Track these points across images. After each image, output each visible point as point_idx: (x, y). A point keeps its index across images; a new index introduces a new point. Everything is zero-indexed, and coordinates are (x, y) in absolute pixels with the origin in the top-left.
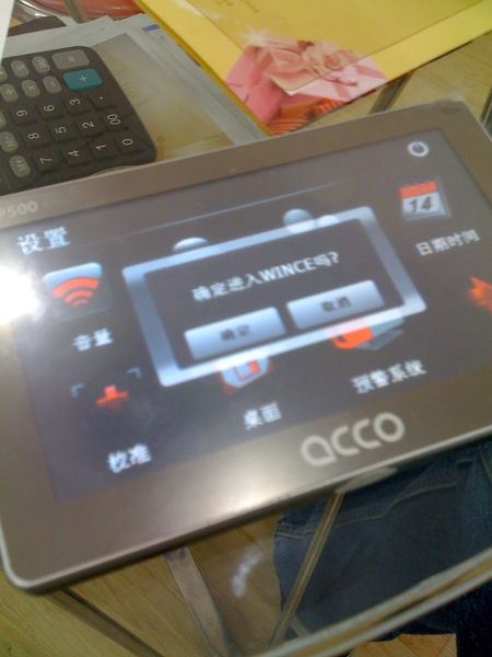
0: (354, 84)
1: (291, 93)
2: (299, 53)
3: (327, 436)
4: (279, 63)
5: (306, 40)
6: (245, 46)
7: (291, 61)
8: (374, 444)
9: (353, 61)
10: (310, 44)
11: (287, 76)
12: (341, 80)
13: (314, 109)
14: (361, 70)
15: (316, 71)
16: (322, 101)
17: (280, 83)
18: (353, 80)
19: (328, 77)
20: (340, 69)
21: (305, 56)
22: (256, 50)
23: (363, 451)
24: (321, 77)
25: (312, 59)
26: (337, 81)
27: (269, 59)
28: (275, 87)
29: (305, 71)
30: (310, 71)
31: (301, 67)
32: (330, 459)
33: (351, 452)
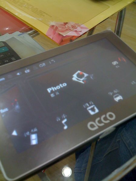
0: (81, 31)
1: (64, 35)
2: (65, 26)
3: (94, 121)
8: (108, 122)
9: (79, 26)
10: (67, 23)
12: (77, 31)
13: (71, 39)
14: (82, 28)
16: (73, 36)
19: (73, 30)
20: (76, 28)
22: (53, 26)
23: (105, 124)
25: (68, 27)
27: (57, 28)
28: (60, 34)
30: (68, 30)
31: (66, 29)
32: (96, 128)
33: (102, 125)
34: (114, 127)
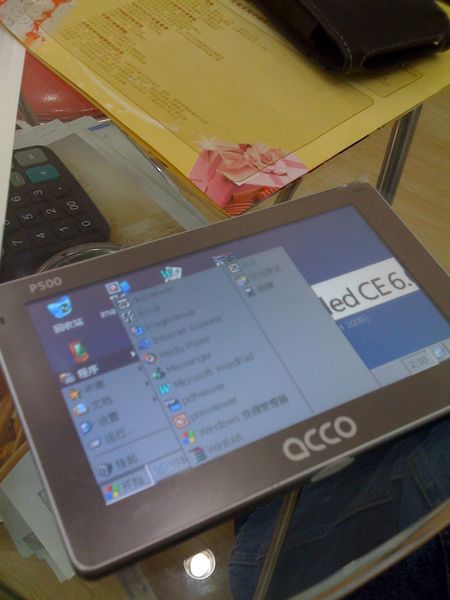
1: (239, 184)
2: (242, 154)
3: (302, 438)
4: (228, 162)
5: (246, 143)
6: (200, 151)
7: (235, 160)
8: (336, 441)
9: (282, 157)
10: (249, 146)
11: (234, 171)
13: (257, 195)
14: (289, 164)
15: (255, 166)
16: (263, 188)
17: (230, 177)
18: (284, 171)
19: (265, 170)
20: (273, 164)
21: (246, 155)
22: (209, 153)
23: (328, 446)
24: (260, 171)
25: (252, 158)
26: (272, 173)
27: (219, 159)
28: (226, 180)
29: (247, 167)
30: (251, 167)
31: (244, 164)
32: (306, 454)
33: (320, 448)
34: (351, 456)
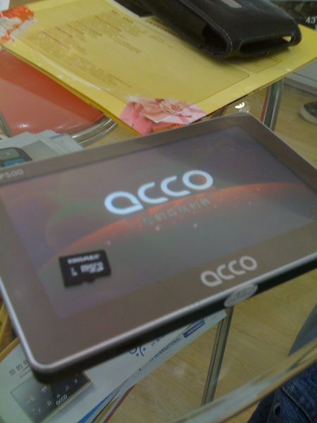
0: (190, 116)
1: (157, 122)
2: (157, 104)
4: (147, 109)
5: (160, 98)
6: (127, 102)
8: (242, 273)
9: (187, 106)
10: (162, 100)
11: (152, 114)
12: (183, 115)
14: (191, 110)
15: (167, 111)
16: (174, 124)
17: (149, 117)
18: (189, 115)
19: (175, 114)
20: (181, 110)
21: (161, 105)
22: (134, 104)
23: (237, 277)
24: (171, 114)
25: (165, 107)
26: (180, 115)
27: (141, 107)
28: (147, 119)
29: (162, 112)
31: (160, 110)
32: (219, 282)
33: (230, 277)
